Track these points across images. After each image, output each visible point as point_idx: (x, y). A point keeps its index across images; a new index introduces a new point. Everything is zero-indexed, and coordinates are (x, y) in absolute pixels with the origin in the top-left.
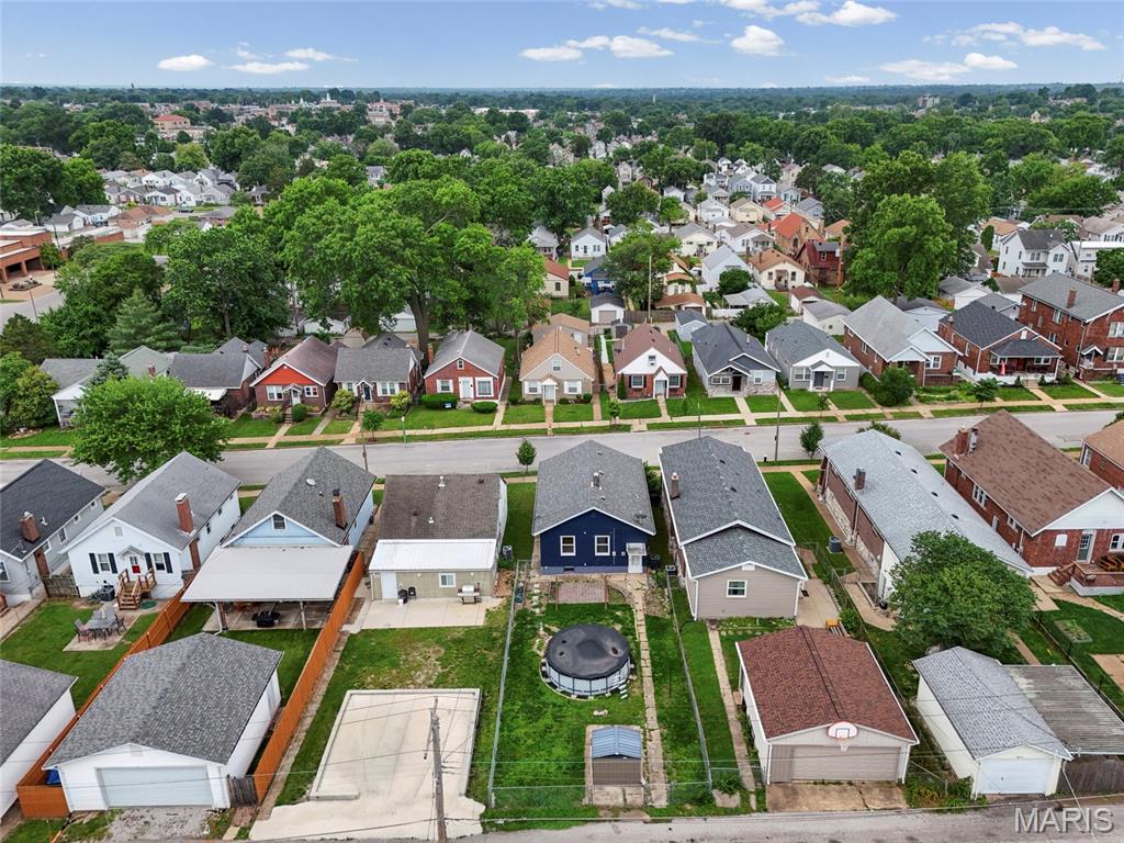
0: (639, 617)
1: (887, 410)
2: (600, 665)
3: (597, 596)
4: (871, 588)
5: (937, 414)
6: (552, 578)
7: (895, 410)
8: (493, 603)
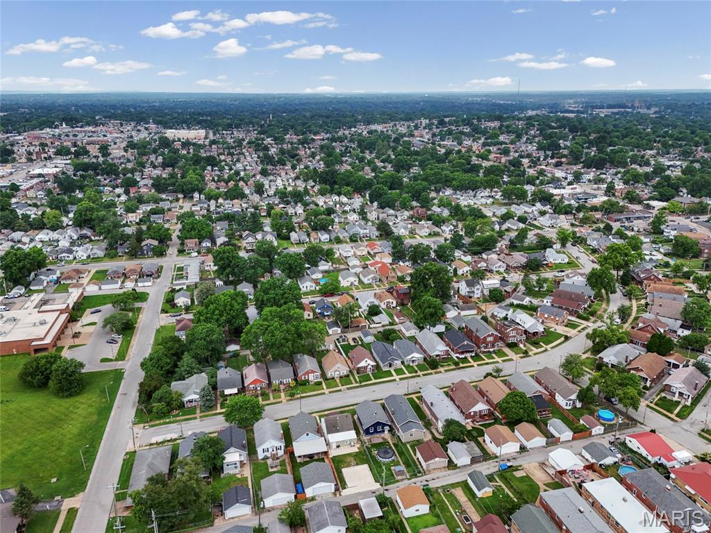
0: (391, 444)
1: (433, 371)
2: (389, 456)
3: (381, 441)
4: (437, 429)
5: (446, 371)
6: (369, 438)
7: (435, 371)
8: (358, 446)
